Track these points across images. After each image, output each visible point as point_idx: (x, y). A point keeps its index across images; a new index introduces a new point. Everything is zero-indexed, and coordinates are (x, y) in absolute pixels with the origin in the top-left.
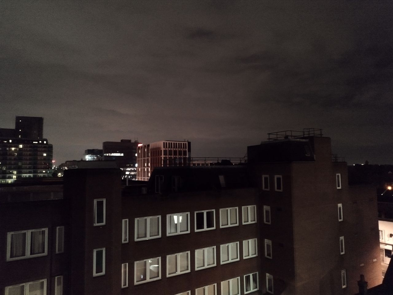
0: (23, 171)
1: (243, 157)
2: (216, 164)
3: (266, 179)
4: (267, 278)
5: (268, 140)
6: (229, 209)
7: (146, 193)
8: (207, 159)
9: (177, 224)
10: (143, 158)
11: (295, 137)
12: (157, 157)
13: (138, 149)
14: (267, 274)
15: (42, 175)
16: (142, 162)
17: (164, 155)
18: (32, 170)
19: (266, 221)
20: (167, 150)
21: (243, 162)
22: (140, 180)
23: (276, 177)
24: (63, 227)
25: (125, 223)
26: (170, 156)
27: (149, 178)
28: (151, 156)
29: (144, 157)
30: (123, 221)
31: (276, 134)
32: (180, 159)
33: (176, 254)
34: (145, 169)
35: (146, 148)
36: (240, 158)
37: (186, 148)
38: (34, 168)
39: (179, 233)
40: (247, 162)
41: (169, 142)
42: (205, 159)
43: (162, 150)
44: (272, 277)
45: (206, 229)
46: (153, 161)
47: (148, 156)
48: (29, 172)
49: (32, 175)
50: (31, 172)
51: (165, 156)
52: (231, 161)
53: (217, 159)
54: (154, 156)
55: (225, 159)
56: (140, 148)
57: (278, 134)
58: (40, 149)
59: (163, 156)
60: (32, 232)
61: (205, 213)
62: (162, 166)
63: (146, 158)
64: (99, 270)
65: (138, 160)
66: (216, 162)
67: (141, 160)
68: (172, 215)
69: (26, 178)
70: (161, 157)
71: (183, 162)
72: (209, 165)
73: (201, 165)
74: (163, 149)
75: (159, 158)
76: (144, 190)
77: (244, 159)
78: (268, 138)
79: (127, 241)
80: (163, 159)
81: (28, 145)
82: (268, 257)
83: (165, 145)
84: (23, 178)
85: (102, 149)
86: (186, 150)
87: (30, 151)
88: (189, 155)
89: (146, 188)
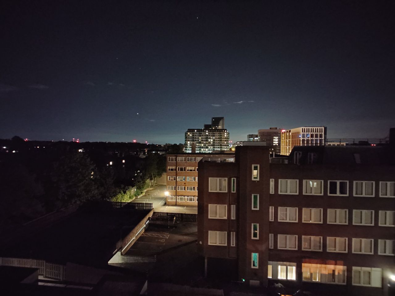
6: (364, 182)
7: (287, 163)
8: (342, 140)
9: (312, 188)
12: (297, 139)
15: (224, 149)
17: (302, 137)
20: (305, 134)
21: (383, 142)
24: (235, 179)
25: (272, 181)
26: (307, 138)
27: (290, 153)
28: (292, 138)
29: (287, 139)
33: (310, 208)
34: (286, 148)
35: (288, 132)
39: (313, 194)
40: (388, 143)
41: (307, 128)
46: (293, 142)
55: (363, 140)
56: (284, 133)
60: (220, 179)
62: (301, 145)
64: (255, 206)
66: (352, 142)
67: (284, 141)
68: (308, 180)
70: (300, 139)
71: (319, 143)
72: (345, 145)
73: (336, 146)
74: (301, 133)
79: (274, 193)
83: (303, 130)
84: (216, 150)
86: (322, 133)
88: (325, 137)
89: (287, 160)
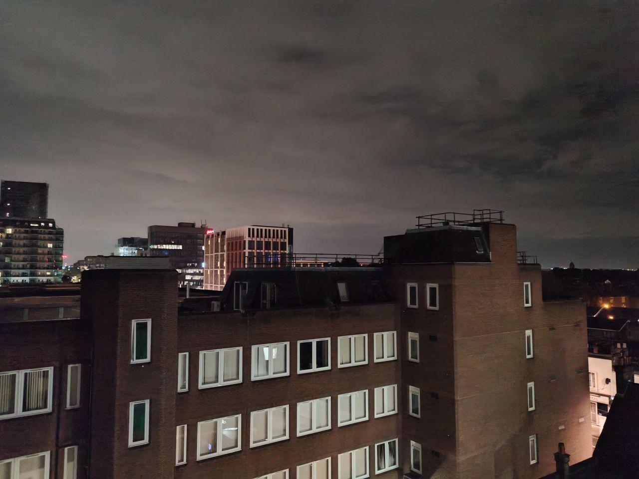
0: (13, 272)
1: (376, 254)
2: (333, 264)
3: (413, 289)
4: (412, 448)
5: (417, 227)
6: (353, 337)
7: (218, 310)
8: (318, 256)
9: (268, 361)
10: (214, 254)
11: (460, 223)
12: (238, 252)
13: (206, 238)
14: (413, 443)
15: (45, 279)
16: (213, 261)
17: (249, 249)
18: (28, 271)
19: (412, 358)
20: (254, 241)
21: (376, 261)
22: (209, 289)
23: (429, 286)
24: (79, 365)
25: (183, 358)
26: (258, 251)
27: (224, 286)
28: (228, 250)
29: (217, 251)
30: (181, 355)
31: (430, 217)
32: (275, 255)
33: (266, 410)
34: (216, 271)
35: (220, 236)
36: (372, 256)
37: (285, 238)
38: (32, 267)
39: (271, 375)
40: (382, 262)
41: (258, 227)
42: (315, 256)
43: (245, 241)
44: (419, 446)
45: (314, 368)
46: (230, 258)
47: (223, 251)
48: (23, 273)
49: (27, 279)
50: (26, 273)
51: (250, 251)
52: (358, 261)
53: (335, 256)
54: (232, 250)
55: (348, 257)
56: (210, 236)
57: (433, 217)
58: (42, 236)
59: (247, 251)
60: (26, 374)
61: (314, 342)
62: (246, 266)
63: (220, 253)
64: (138, 436)
65: (206, 256)
66: (334, 261)
67: (212, 256)
68: (260, 346)
69: (17, 284)
70: (245, 253)
71: (279, 262)
72: (323, 266)
73: (309, 266)
74: (247, 239)
75: (240, 253)
76: (216, 306)
77: (378, 257)
78: (418, 224)
79: (186, 389)
80: (247, 255)
81: (23, 230)
82: (415, 415)
83: (251, 232)
84: (13, 283)
85: (147, 238)
86: (285, 241)
87: (25, 238)
88: (290, 250)
89: (219, 303)
